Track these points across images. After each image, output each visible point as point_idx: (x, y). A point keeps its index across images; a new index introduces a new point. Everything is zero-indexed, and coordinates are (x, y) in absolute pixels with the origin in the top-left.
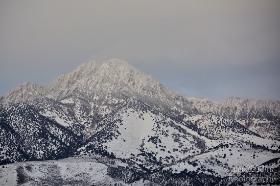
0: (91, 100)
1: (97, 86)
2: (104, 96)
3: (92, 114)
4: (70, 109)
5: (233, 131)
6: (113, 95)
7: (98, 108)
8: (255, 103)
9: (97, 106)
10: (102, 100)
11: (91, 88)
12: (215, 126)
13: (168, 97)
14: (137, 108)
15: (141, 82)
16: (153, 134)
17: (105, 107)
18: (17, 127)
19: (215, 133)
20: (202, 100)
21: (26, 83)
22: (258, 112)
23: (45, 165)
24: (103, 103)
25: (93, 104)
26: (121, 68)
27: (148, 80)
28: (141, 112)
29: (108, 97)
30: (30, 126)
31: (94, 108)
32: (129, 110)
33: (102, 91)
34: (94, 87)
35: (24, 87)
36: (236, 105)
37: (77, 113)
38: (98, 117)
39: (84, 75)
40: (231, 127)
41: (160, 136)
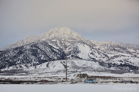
0: (62, 40)
1: (62, 35)
2: (66, 39)
3: (63, 45)
4: (55, 43)
5: (115, 51)
6: (69, 39)
7: (65, 43)
8: (114, 43)
9: (64, 42)
10: (65, 40)
11: (60, 36)
12: (107, 50)
13: (85, 40)
14: (81, 43)
15: (75, 35)
16: (91, 52)
17: (67, 43)
18: (42, 48)
19: (108, 52)
20: (95, 42)
21: (31, 35)
22: (116, 46)
23: (69, 61)
24: (66, 41)
25: (62, 41)
26: (67, 30)
27: (77, 34)
28: (83, 44)
29: (67, 39)
30: (47, 48)
31: (63, 43)
32: (79, 43)
33: (64, 37)
34: (61, 36)
35: (31, 36)
36: (108, 43)
37: (58, 44)
38: (66, 46)
39: (54, 32)
40: (113, 50)
41: (94, 53)
